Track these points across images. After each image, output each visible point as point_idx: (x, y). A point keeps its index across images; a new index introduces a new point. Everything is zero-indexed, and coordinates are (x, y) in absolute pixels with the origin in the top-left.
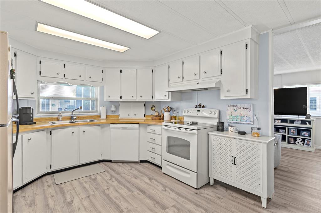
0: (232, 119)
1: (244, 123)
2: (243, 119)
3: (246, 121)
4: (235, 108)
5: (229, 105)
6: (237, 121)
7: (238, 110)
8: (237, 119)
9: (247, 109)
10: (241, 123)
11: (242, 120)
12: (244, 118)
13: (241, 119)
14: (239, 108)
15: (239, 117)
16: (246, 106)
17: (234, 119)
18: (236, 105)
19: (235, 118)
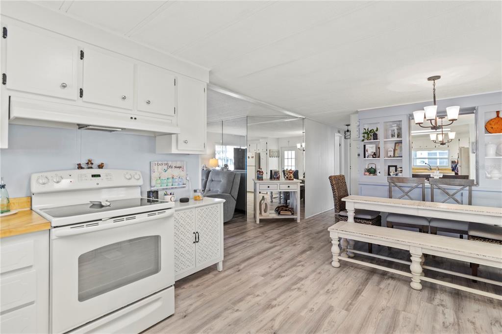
0: (160, 184)
1: (176, 188)
2: (175, 182)
3: (179, 184)
4: (165, 167)
5: (156, 163)
6: (167, 186)
7: (170, 170)
8: (168, 182)
9: (180, 167)
10: (172, 188)
11: (174, 184)
12: (176, 180)
13: (173, 182)
14: (171, 167)
15: (170, 180)
16: (178, 164)
17: (163, 183)
18: (166, 162)
19: (165, 181)
